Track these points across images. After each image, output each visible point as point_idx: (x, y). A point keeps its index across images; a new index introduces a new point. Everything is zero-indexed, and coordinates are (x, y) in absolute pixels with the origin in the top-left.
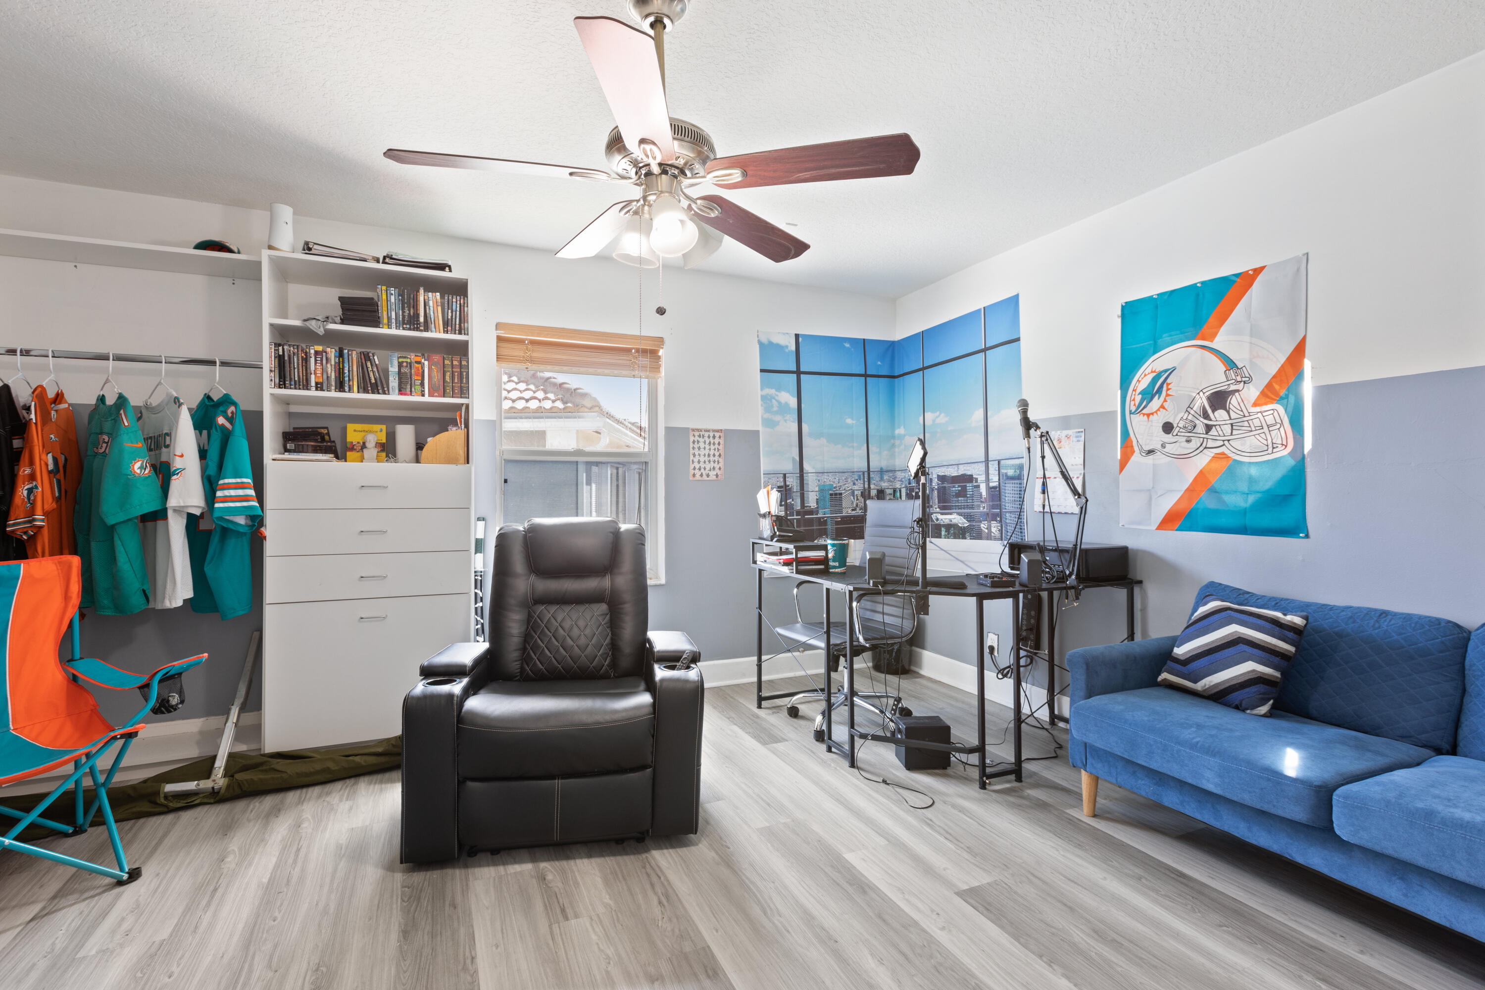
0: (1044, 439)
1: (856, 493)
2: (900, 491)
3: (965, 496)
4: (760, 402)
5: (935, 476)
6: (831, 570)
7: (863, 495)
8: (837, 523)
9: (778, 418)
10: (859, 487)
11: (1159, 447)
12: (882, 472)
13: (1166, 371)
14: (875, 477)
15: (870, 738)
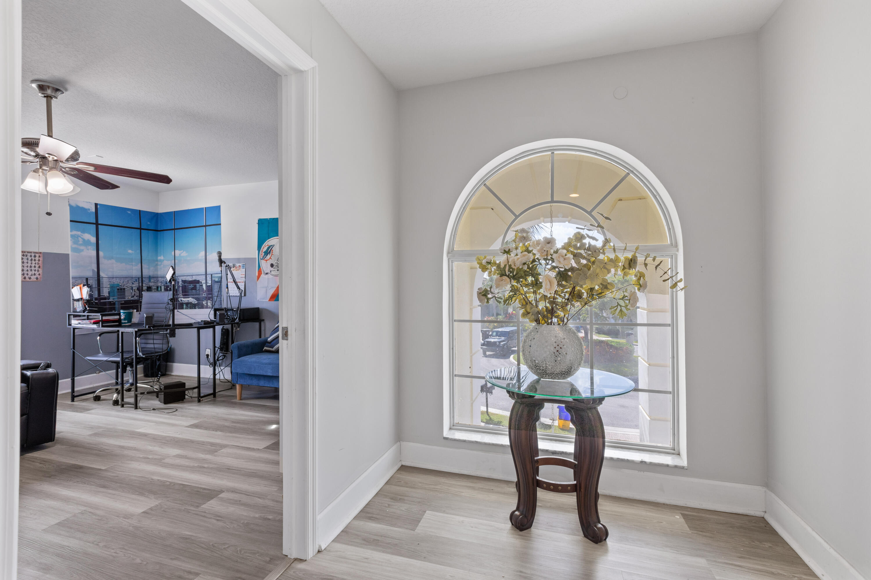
0: (227, 267)
1: (134, 288)
2: (161, 287)
3: (196, 289)
4: (70, 238)
5: (180, 280)
6: (122, 325)
7: (138, 289)
8: (122, 304)
9: (82, 248)
10: (135, 286)
11: (269, 272)
12: (150, 278)
13: (272, 246)
14: (146, 281)
15: (146, 393)
